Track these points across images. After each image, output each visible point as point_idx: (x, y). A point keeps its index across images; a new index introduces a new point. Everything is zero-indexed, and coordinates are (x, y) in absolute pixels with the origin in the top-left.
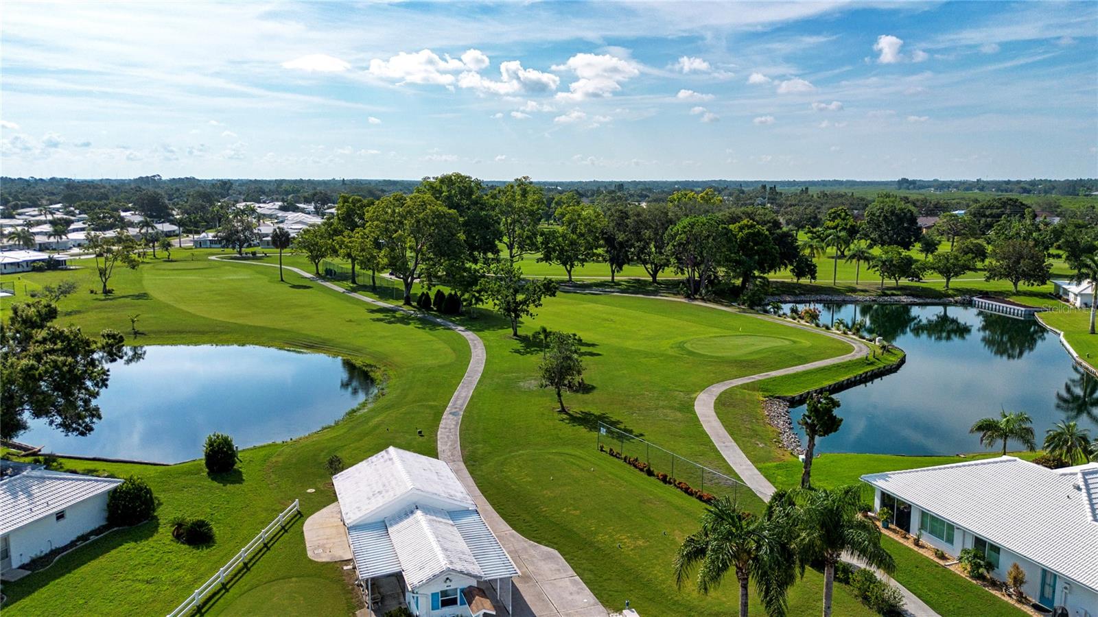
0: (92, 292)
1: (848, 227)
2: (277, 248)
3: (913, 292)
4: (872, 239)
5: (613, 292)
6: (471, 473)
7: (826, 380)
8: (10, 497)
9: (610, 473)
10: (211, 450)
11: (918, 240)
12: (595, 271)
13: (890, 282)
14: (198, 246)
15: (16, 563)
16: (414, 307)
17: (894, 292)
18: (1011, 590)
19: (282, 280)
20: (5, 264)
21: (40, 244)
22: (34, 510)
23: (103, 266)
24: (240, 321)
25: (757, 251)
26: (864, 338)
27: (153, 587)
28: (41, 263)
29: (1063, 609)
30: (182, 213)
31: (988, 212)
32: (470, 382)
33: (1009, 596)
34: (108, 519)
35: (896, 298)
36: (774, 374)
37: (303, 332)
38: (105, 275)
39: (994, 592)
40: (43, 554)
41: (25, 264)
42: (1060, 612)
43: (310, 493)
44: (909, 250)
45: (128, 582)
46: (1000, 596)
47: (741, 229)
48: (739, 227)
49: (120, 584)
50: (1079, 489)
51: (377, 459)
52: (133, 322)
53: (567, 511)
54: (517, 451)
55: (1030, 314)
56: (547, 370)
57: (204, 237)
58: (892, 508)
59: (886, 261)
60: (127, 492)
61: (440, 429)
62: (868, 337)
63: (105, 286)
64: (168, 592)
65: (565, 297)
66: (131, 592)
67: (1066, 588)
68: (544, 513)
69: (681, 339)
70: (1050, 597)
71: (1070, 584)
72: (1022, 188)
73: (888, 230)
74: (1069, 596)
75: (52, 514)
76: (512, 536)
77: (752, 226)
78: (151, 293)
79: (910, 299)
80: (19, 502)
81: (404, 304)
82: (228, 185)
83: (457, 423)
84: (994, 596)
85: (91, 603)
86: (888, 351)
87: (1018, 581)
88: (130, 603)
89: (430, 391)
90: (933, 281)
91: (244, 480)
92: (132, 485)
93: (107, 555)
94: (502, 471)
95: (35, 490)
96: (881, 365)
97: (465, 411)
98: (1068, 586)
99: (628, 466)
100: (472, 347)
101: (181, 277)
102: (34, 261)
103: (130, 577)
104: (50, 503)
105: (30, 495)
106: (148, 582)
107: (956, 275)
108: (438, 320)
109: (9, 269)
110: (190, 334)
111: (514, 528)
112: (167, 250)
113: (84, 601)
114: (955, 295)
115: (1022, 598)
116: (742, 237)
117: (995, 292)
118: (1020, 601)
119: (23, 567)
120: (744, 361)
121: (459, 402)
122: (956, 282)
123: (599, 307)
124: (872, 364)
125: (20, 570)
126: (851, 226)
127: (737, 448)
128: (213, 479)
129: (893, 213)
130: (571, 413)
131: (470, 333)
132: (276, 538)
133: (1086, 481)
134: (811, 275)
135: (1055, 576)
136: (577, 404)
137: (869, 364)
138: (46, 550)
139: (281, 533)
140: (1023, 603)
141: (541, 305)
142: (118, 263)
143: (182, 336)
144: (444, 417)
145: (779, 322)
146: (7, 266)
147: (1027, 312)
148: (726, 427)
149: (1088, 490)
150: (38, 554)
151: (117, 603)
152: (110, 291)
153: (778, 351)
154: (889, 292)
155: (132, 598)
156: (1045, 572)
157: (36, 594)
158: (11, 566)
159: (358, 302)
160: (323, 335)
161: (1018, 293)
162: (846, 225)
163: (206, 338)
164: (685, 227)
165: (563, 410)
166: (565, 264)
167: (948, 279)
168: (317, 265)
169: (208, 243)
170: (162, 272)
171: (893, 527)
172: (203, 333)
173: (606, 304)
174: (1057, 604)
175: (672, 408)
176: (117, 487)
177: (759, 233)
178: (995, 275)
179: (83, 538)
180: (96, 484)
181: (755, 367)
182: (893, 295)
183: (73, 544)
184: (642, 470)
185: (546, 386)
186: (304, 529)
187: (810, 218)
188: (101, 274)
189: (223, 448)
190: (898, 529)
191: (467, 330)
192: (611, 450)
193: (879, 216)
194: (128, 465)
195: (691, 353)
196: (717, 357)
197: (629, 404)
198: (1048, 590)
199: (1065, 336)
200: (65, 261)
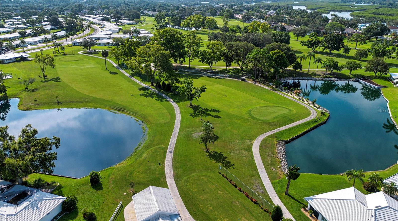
0: (40, 76)
1: (317, 41)
2: (104, 57)
3: (337, 76)
4: (325, 47)
5: (226, 77)
6: (177, 185)
8: (32, 210)
9: (223, 187)
10: (92, 178)
11: (343, 47)
14: (74, 45)
16: (154, 86)
17: (330, 76)
19: (106, 69)
20: (6, 60)
21: (16, 45)
22: (40, 214)
23: (43, 67)
24: (94, 95)
25: (280, 63)
26: (315, 106)
28: (19, 59)
32: (176, 134)
34: (62, 210)
35: (330, 79)
36: (282, 129)
37: (116, 102)
38: (43, 70)
41: (13, 59)
43: (125, 195)
44: (339, 51)
48: (274, 53)
50: (373, 216)
51: (146, 190)
52: (57, 98)
53: (208, 207)
54: (191, 173)
56: (202, 138)
58: (313, 211)
59: (328, 65)
60: (68, 202)
61: (166, 161)
63: (44, 74)
68: (200, 208)
69: (250, 108)
73: (332, 44)
75: (46, 215)
76: (190, 218)
77: (279, 52)
78: (62, 78)
79: (336, 79)
80: (35, 211)
81: (151, 85)
83: (172, 157)
86: (324, 114)
89: (162, 138)
91: (103, 188)
92: (69, 199)
94: (187, 185)
95: (39, 205)
96: (320, 122)
97: (174, 151)
99: (228, 182)
100: (176, 112)
101: (69, 66)
102: (16, 58)
104: (45, 210)
105: (38, 208)
107: (354, 70)
108: (163, 95)
110: (77, 103)
111: (191, 215)
112: (63, 50)
114: (353, 78)
116: (275, 57)
117: (368, 76)
120: (272, 122)
121: (172, 145)
123: (221, 87)
124: (317, 122)
128: (93, 188)
130: (210, 152)
131: (175, 103)
132: (115, 218)
133: (375, 213)
134: (300, 69)
136: (213, 147)
139: (117, 215)
144: (167, 154)
145: (286, 96)
147: (378, 88)
148: (262, 160)
152: (46, 76)
153: (283, 117)
159: (135, 83)
161: (377, 77)
164: (254, 56)
165: (207, 151)
166: (209, 64)
167: (351, 71)
168: (118, 61)
169: (77, 43)
170: (62, 62)
171: (313, 215)
172: (82, 102)
173: (223, 85)
175: (244, 149)
176: (64, 201)
177: (282, 56)
178: (369, 70)
180: (58, 200)
181: (275, 125)
184: (233, 185)
186: (124, 213)
189: (95, 177)
190: (315, 217)
192: (223, 174)
195: (253, 117)
196: (262, 120)
197: (230, 147)
199: (389, 104)
200: (27, 57)
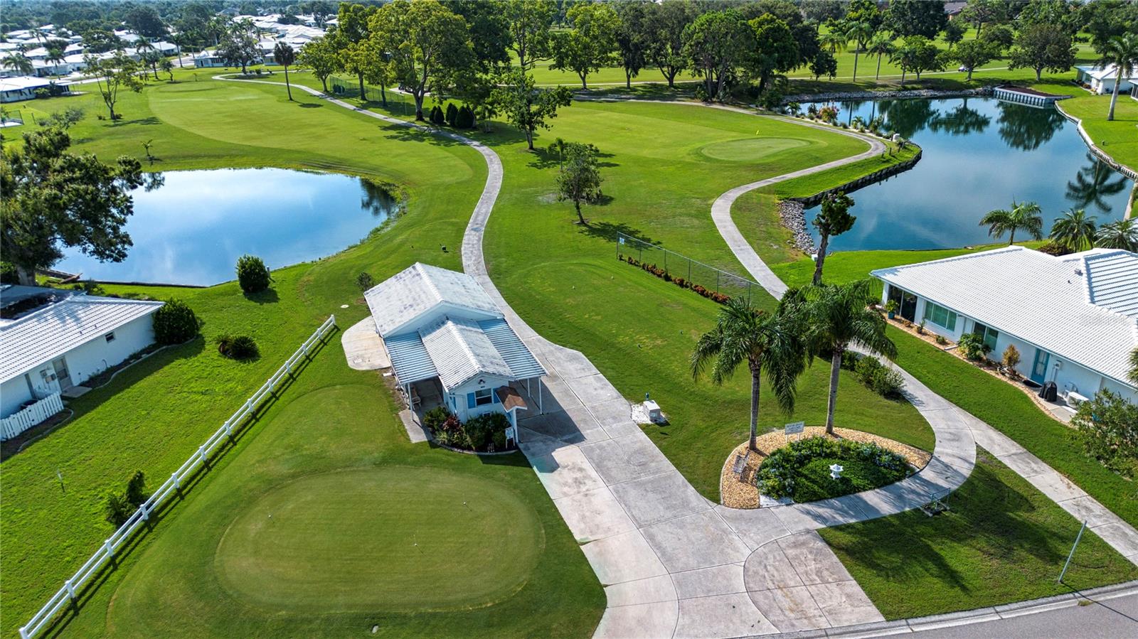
0: (100, 118)
1: (872, 17)
2: (281, 64)
3: (934, 85)
4: (895, 30)
5: (629, 99)
6: (496, 286)
7: (842, 179)
8: (58, 322)
9: (630, 280)
10: (244, 272)
11: (943, 28)
12: (609, 77)
13: (911, 76)
14: (200, 65)
15: (76, 381)
16: (427, 122)
17: (915, 86)
18: (1005, 369)
19: (291, 99)
20: (7, 92)
21: (39, 70)
22: (83, 332)
23: (105, 90)
24: (255, 143)
25: (776, 48)
26: (880, 135)
27: (208, 398)
28: (43, 90)
29: (1053, 384)
30: (179, 30)
32: (489, 198)
33: (1003, 374)
34: (156, 338)
35: (916, 92)
36: (789, 176)
37: (319, 153)
38: (110, 99)
39: (988, 372)
40: (100, 372)
41: (27, 91)
42: (1049, 386)
43: (344, 309)
44: (933, 40)
45: (184, 394)
46: (994, 374)
47: (761, 24)
48: (759, 23)
49: (177, 397)
50: (1080, 273)
51: (406, 275)
52: (147, 148)
53: (590, 316)
54: (540, 263)
55: (1050, 103)
56: (565, 183)
57: (205, 55)
58: (899, 300)
59: (908, 52)
60: (170, 314)
61: (463, 245)
62: (885, 134)
63: (112, 111)
64: (223, 402)
65: (579, 107)
66: (188, 402)
67: (1057, 365)
68: (567, 319)
69: (698, 145)
70: (1042, 374)
71: (1062, 362)
73: (913, 19)
74: (1059, 373)
75: (102, 336)
76: (539, 341)
77: (772, 21)
78: (161, 117)
79: (931, 93)
80: (68, 326)
81: (417, 120)
83: (480, 239)
84: (989, 375)
85: (153, 413)
86: (905, 148)
87: (1012, 360)
88: (190, 413)
89: (451, 208)
90: (955, 72)
91: (279, 299)
92: (174, 306)
93: (161, 371)
94: (526, 283)
95: (81, 314)
96: (896, 163)
97: (486, 227)
98: (1059, 363)
99: (646, 273)
100: (488, 162)
101: (187, 99)
102: (36, 88)
103: (186, 390)
104: (99, 325)
105: (77, 319)
106: (202, 393)
107: (980, 64)
108: (453, 135)
109: (12, 97)
110: (206, 159)
111: (540, 334)
112: (168, 70)
113: (145, 412)
114: (977, 86)
115: (1014, 376)
116: (761, 33)
117: (1018, 81)
118: (1012, 379)
119: (82, 384)
120: (762, 165)
121: (480, 218)
123: (615, 115)
124: (888, 161)
125: (81, 387)
126: (874, 16)
127: (752, 250)
128: (250, 299)
130: (590, 224)
131: (485, 148)
132: (316, 351)
133: (1087, 266)
134: (831, 72)
135: (1049, 354)
136: (595, 215)
137: (884, 162)
138: (102, 368)
139: (320, 346)
140: (1016, 380)
141: (556, 115)
142: (121, 86)
143: (198, 160)
144: (466, 233)
145: (796, 123)
146: (9, 94)
147: (1048, 101)
148: (741, 231)
149: (1089, 274)
150: (96, 372)
151: (177, 412)
152: (118, 117)
153: (796, 153)
154: (909, 86)
155: (190, 407)
156: (1039, 351)
157: (100, 407)
158: (72, 384)
159: (370, 120)
160: (338, 155)
161: (1041, 82)
162: (870, 15)
163: (222, 162)
164: (702, 25)
165: (583, 222)
166: (578, 70)
167: (971, 70)
168: (324, 81)
169: (210, 61)
170: (166, 94)
172: (219, 157)
173: (622, 112)
174: (1047, 380)
175: (689, 215)
176: (159, 309)
177: (779, 29)
178: (1019, 63)
179: (135, 356)
180: (138, 307)
181: (771, 170)
182: (914, 89)
183: (126, 362)
184: (660, 276)
185: (565, 199)
186: (343, 341)
187: (832, 9)
188: (106, 98)
189: (255, 269)
190: (903, 319)
191: (482, 144)
192: (630, 258)
193: (905, 4)
194: (166, 288)
195: (708, 159)
196: (735, 162)
197: (647, 213)
198: (1040, 369)
199: (1083, 124)
200: (67, 86)
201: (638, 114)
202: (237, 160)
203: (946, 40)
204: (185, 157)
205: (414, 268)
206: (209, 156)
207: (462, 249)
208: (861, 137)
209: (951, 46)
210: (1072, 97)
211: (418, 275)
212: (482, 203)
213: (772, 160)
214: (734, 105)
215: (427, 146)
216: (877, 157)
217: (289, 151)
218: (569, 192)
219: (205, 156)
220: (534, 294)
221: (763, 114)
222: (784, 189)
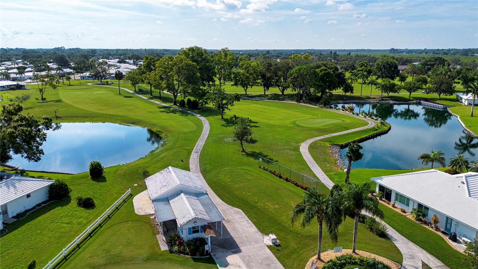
0: (37, 99)
1: (368, 70)
2: (117, 79)
3: (395, 99)
4: (378, 75)
5: (265, 99)
6: (204, 178)
7: (356, 137)
8: (6, 188)
9: (264, 177)
10: (92, 168)
11: (398, 76)
12: (257, 90)
13: (385, 94)
14: (83, 79)
15: (10, 215)
16: (178, 106)
17: (387, 99)
18: (433, 225)
19: (120, 94)
21: (13, 78)
22: (17, 193)
23: (41, 88)
24: (103, 112)
25: (328, 81)
26: (373, 119)
27: (69, 225)
28: (14, 86)
29: (455, 233)
30: (75, 64)
31: (429, 63)
32: (203, 139)
33: (432, 228)
34: (49, 197)
35: (387, 101)
36: (334, 134)
37: (130, 117)
38: (42, 92)
39: (425, 226)
40: (22, 212)
41: (7, 87)
42: (453, 234)
43: (135, 186)
44: (394, 80)
45: (59, 224)
46: (428, 228)
47: (321, 71)
48: (320, 70)
49: (56, 225)
50: (463, 183)
51: (164, 172)
52: (56, 112)
53: (246, 193)
54: (224, 168)
55: (445, 108)
56: (236, 133)
57: (85, 75)
58: (383, 191)
59: (384, 85)
60: (57, 186)
62: (375, 118)
63: (42, 96)
64: (76, 228)
65: (244, 102)
66: (60, 228)
67: (456, 225)
68: (235, 194)
69: (294, 120)
70: (449, 228)
71: (458, 223)
72: (444, 52)
73: (385, 71)
74: (457, 228)
75: (25, 195)
76: (222, 204)
77: (326, 70)
78: (63, 99)
79: (394, 102)
80: (10, 190)
81: (174, 105)
82: (94, 52)
83: (198, 156)
84: (426, 228)
85: (44, 232)
86: (384, 124)
87: (436, 222)
88: (61, 232)
89: (186, 142)
90: (404, 94)
91: (107, 181)
92: (59, 183)
93: (49, 212)
94: (217, 177)
95: (17, 185)
96: (380, 131)
97: (201, 151)
98: (457, 224)
99: (271, 174)
100: (203, 123)
101: (76, 93)
102: (11, 85)
103: (60, 221)
104: (24, 190)
105: (15, 187)
106: (67, 223)
107: (414, 91)
108: (189, 112)
110: (80, 118)
111: (223, 200)
112: (69, 80)
113: (40, 231)
114: (413, 100)
115: (437, 229)
116: (321, 75)
117: (431, 99)
118: (436, 230)
119: (13, 217)
120: (322, 129)
121: (199, 147)
122: (414, 94)
123: (259, 106)
124: (377, 130)
125: (13, 219)
126: (369, 70)
127: (318, 166)
128: (93, 180)
129: (387, 64)
130: (247, 151)
132: (121, 205)
133: (466, 180)
134: (351, 91)
135: (452, 219)
136: (249, 147)
137: (375, 130)
138: (23, 210)
139: (123, 203)
140: (438, 231)
141: (233, 105)
142: (48, 86)
143: (77, 118)
144: (192, 154)
145: (336, 112)
148: (313, 157)
149: (467, 183)
150: (20, 212)
151: (54, 232)
152: (45, 99)
153: (337, 125)
154: (384, 99)
155: (60, 230)
156: (447, 218)
157: (20, 228)
158: (8, 216)
159: (154, 103)
160: (138, 118)
161: (441, 99)
162: (367, 69)
163: (88, 119)
164: (296, 70)
165: (243, 151)
166: (244, 87)
167: (411, 93)
168: (135, 87)
169: (87, 77)
170: (66, 90)
171: (384, 199)
172: (87, 117)
173: (261, 104)
174: (452, 231)
175: (290, 149)
176: (52, 183)
177: (329, 73)
178: (431, 91)
179: (39, 205)
180: (43, 182)
181: (326, 132)
183: (34, 208)
184: (277, 176)
185: (236, 140)
186: (133, 201)
187: (351, 66)
188: (40, 91)
189: (97, 167)
190: (386, 200)
191: (201, 116)
192: (264, 167)
193: (381, 65)
194: (56, 174)
195: (298, 126)
196: (311, 128)
197: (272, 148)
198: (448, 226)
199: (460, 118)
200: (24, 85)
201: (268, 106)
202: (94, 119)
203: (399, 81)
204: (71, 117)
205: (168, 169)
206: (82, 117)
207: (190, 160)
208: (365, 119)
209: (401, 83)
210: (454, 106)
211: (170, 172)
212: (200, 141)
213: (327, 127)
214: (309, 103)
215: (178, 116)
216: (372, 128)
217: (118, 116)
218: (238, 138)
219: (80, 117)
220: (221, 182)
221: (322, 108)
222: (332, 140)
